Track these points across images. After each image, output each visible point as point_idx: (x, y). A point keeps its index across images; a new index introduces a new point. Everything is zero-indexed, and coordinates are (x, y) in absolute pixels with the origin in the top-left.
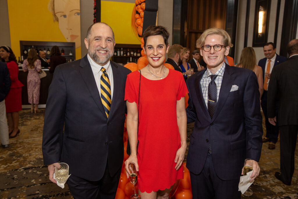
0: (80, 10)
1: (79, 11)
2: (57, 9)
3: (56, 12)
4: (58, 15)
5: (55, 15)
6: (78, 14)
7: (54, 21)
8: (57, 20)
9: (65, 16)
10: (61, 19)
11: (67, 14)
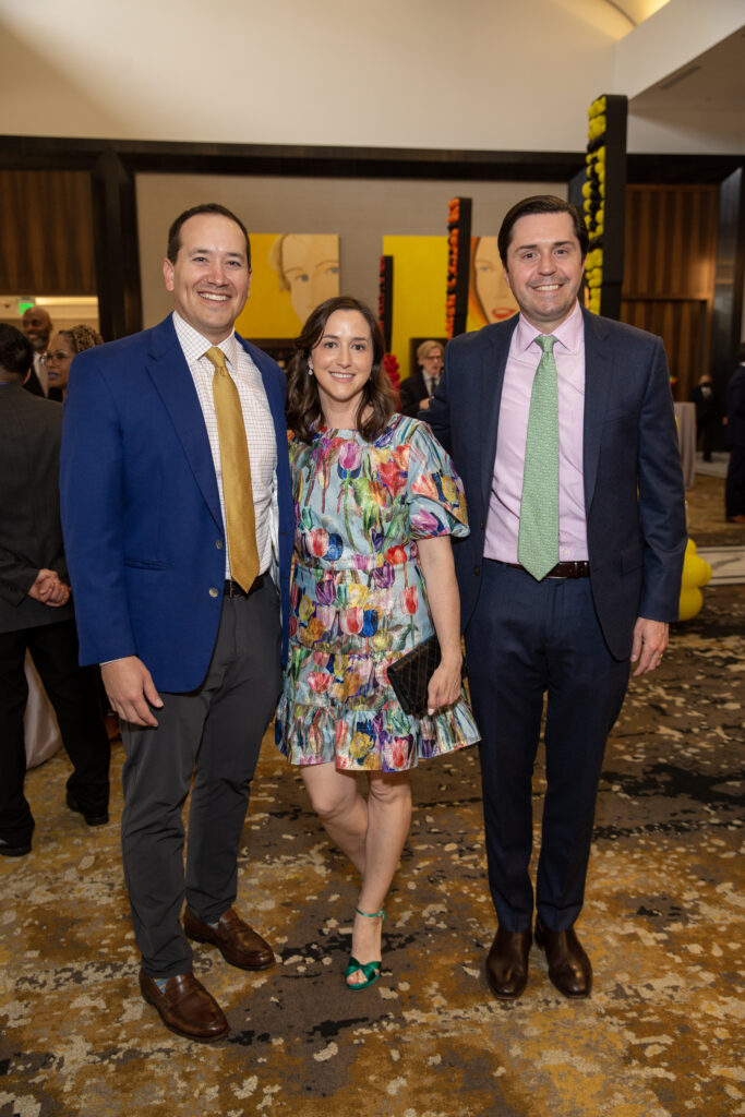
0: (340, 261)
1: (336, 265)
2: (288, 262)
3: (285, 269)
4: (290, 277)
5: (283, 277)
6: (334, 270)
7: (281, 291)
8: (288, 287)
9: (305, 278)
10: (297, 285)
11: (310, 272)
